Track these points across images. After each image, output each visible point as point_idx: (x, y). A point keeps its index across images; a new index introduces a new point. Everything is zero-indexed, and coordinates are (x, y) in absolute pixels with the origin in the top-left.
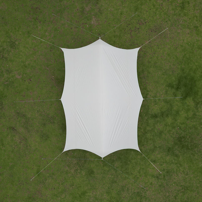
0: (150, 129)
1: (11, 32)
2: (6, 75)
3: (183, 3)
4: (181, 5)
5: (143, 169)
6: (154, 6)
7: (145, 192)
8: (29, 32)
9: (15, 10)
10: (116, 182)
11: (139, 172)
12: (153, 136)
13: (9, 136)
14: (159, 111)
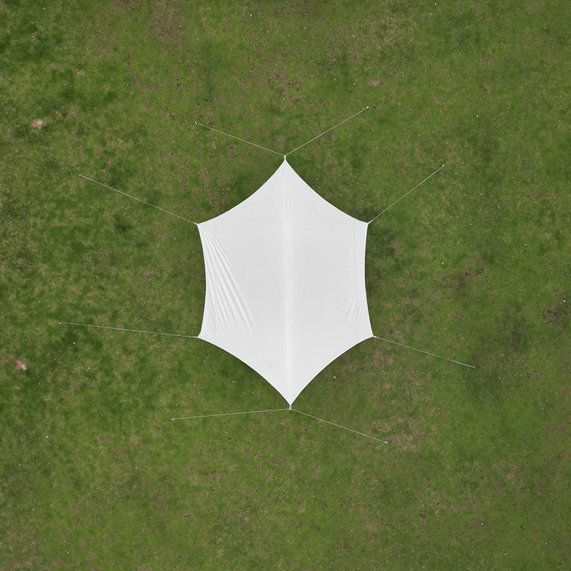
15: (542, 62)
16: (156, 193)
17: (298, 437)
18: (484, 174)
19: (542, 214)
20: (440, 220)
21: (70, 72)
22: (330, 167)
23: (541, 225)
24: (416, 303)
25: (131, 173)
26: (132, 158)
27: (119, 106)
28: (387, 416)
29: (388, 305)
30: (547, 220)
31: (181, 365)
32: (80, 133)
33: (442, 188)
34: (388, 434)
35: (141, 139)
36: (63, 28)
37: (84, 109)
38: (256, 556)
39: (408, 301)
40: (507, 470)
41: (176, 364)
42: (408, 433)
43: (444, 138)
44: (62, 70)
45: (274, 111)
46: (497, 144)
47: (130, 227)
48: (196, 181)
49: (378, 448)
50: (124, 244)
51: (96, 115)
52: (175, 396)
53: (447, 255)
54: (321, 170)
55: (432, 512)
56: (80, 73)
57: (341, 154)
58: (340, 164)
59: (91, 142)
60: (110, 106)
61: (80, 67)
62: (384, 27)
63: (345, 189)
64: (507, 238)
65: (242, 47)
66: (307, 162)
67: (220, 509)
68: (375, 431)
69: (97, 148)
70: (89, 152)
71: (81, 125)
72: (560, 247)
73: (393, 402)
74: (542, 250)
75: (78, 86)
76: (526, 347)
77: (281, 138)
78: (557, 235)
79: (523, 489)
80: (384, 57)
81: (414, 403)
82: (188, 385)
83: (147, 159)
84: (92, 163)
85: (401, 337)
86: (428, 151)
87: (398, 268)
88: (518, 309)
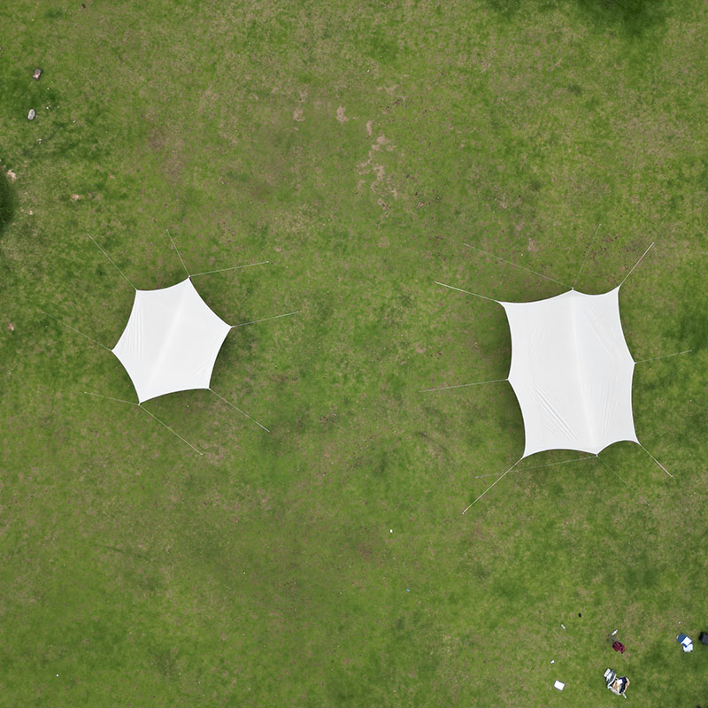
0: (646, 408)
1: (401, 281)
2: (400, 351)
3: (673, 199)
4: (670, 203)
5: (642, 474)
6: (627, 210)
7: (650, 511)
8: (429, 278)
9: (403, 246)
10: (600, 501)
11: (637, 481)
12: (652, 419)
13: (418, 448)
14: (656, 378)
15: (375, 277)
16: (128, 260)
17: (153, 432)
18: (319, 326)
19: (342, 361)
20: (284, 341)
21: (106, 174)
22: (234, 286)
23: (339, 367)
24: (252, 383)
25: (118, 244)
26: (122, 236)
27: (126, 203)
28: (209, 440)
29: (236, 378)
30: (343, 365)
31: (102, 364)
32: (98, 210)
33: (292, 324)
34: (205, 450)
35: (132, 227)
36: (113, 148)
37: (106, 198)
38: (102, 489)
39: (247, 379)
40: (264, 497)
41: (100, 362)
42: (217, 454)
43: (305, 296)
44: (102, 171)
45: (215, 241)
46: (332, 312)
47: (105, 274)
48: (153, 263)
49: (196, 455)
50: (98, 282)
51: (111, 204)
52: (92, 380)
53: (280, 363)
54: (228, 286)
55: (211, 504)
56: (112, 177)
57: (243, 282)
58: (241, 287)
59: (102, 217)
60: (122, 201)
61: (114, 173)
62: (295, 221)
63: (238, 302)
64: (318, 367)
65: (210, 198)
66: (222, 278)
67: (92, 454)
68: (199, 445)
69: (104, 223)
70: (99, 223)
71: (100, 206)
72: (345, 383)
73: (216, 433)
74: (334, 381)
75: (107, 184)
76: (303, 432)
77: (213, 259)
78: (345, 377)
79: (268, 511)
80: (288, 238)
81: (227, 439)
82: (102, 377)
83: (131, 240)
84: (97, 230)
85: (235, 399)
86: (293, 300)
87: (249, 359)
88: (308, 409)
